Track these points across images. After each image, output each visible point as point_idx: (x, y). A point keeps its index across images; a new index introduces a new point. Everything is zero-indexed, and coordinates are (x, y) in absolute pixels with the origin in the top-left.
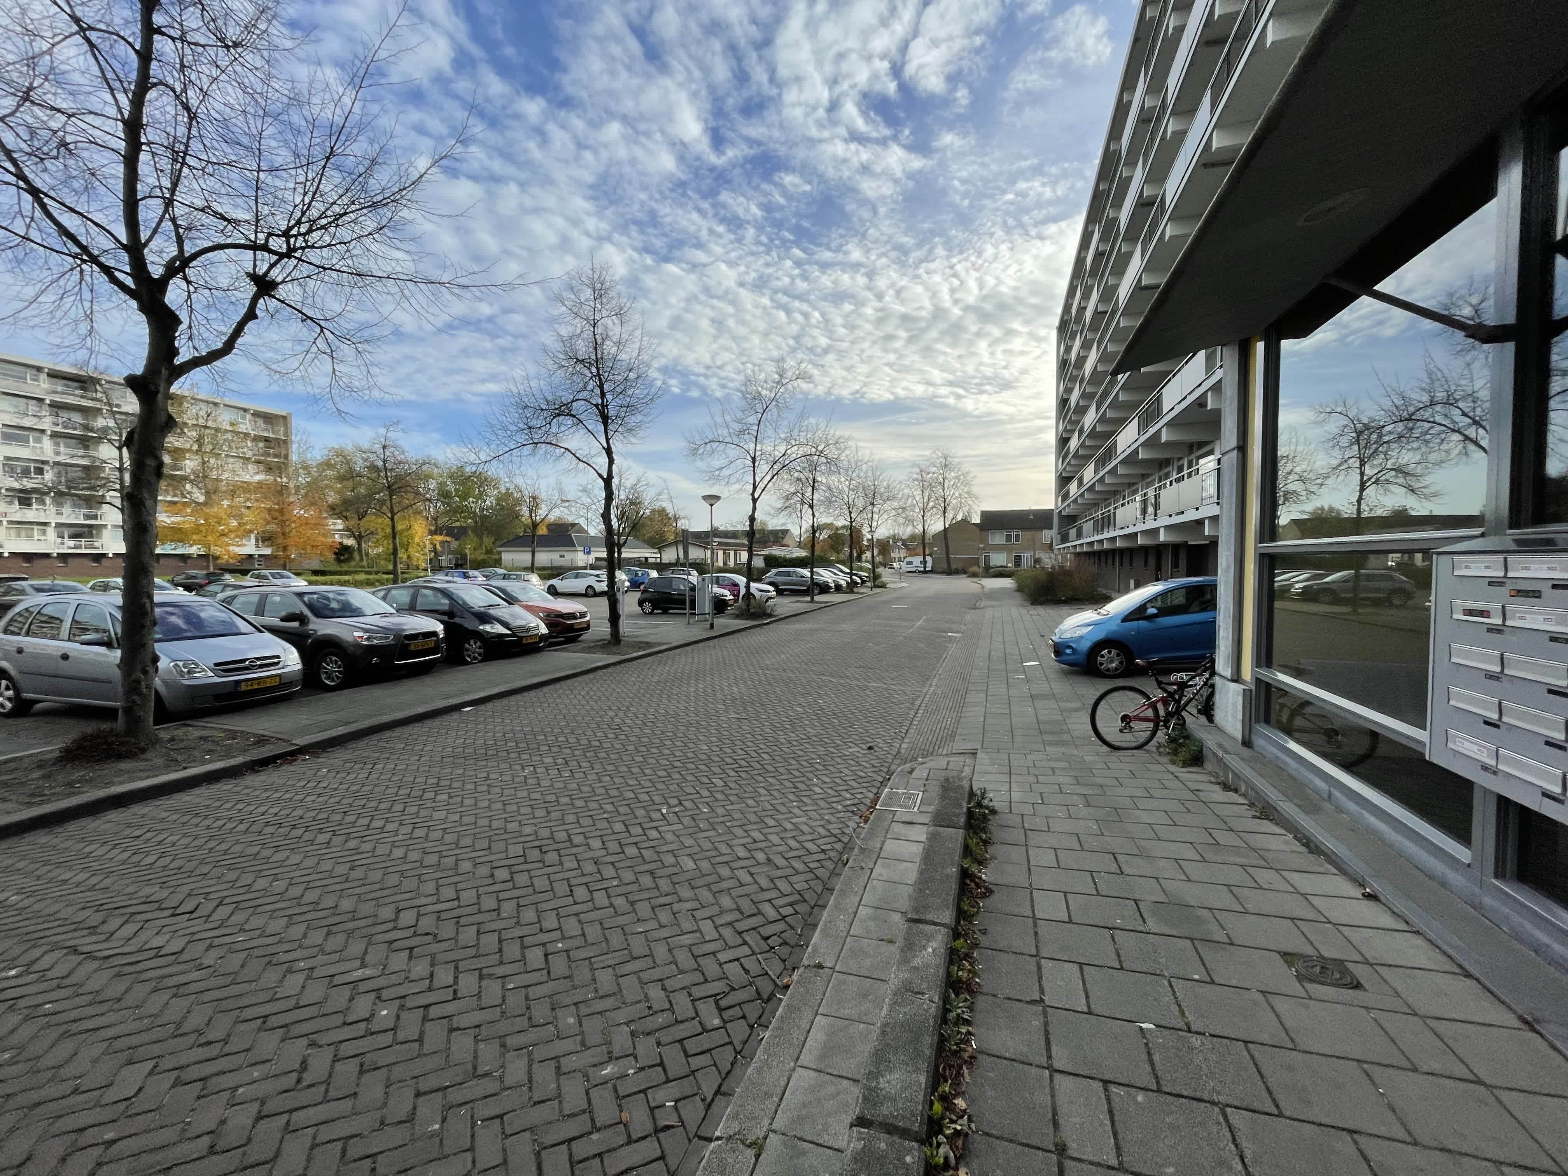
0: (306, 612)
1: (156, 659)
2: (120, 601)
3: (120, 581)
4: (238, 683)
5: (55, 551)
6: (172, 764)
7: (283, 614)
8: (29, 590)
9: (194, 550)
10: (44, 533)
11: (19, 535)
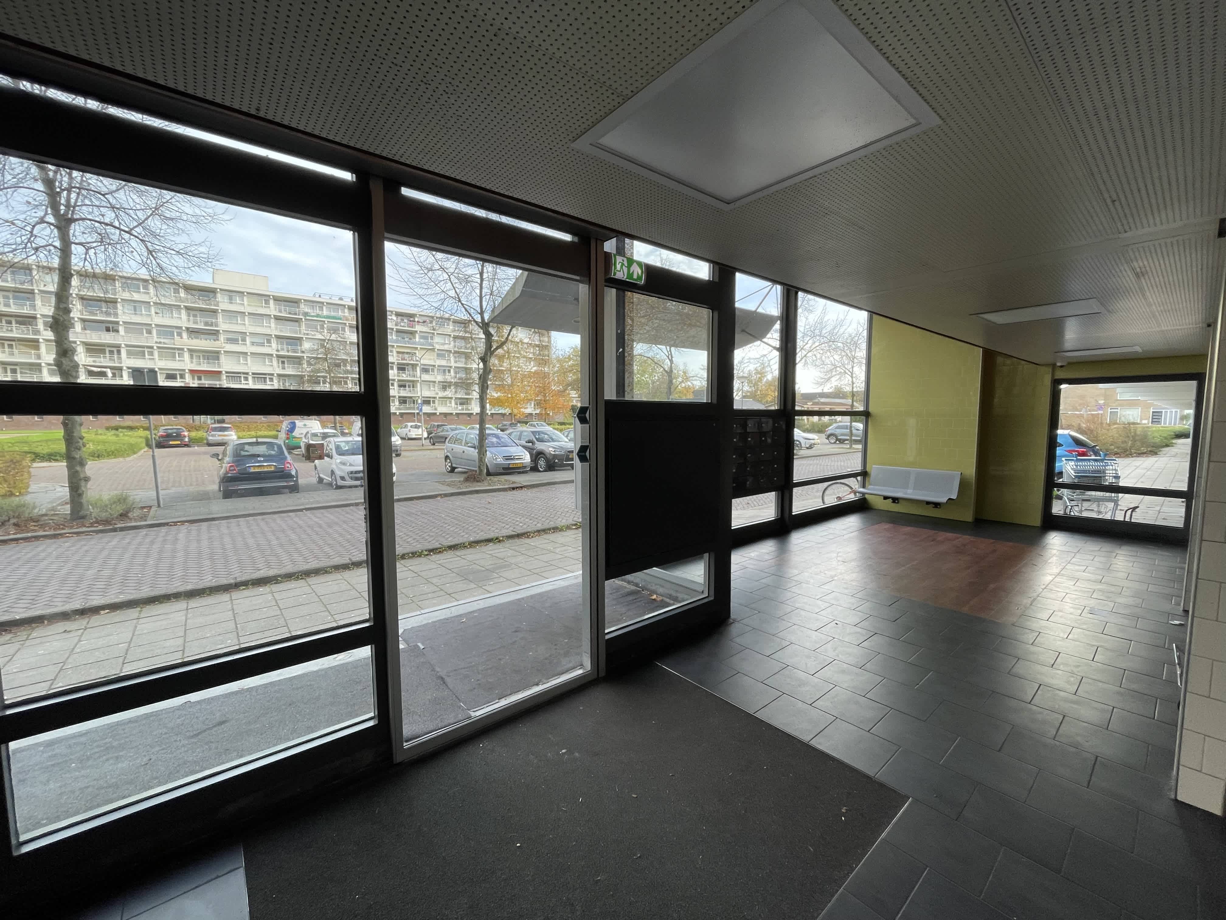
0: (535, 440)
1: (486, 451)
2: (478, 432)
3: (478, 426)
4: (509, 464)
5: (454, 412)
6: (490, 485)
7: (527, 440)
8: (449, 430)
9: (507, 411)
10: (450, 403)
11: (442, 404)
